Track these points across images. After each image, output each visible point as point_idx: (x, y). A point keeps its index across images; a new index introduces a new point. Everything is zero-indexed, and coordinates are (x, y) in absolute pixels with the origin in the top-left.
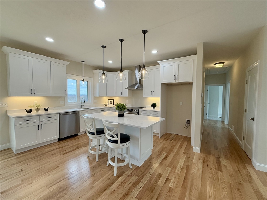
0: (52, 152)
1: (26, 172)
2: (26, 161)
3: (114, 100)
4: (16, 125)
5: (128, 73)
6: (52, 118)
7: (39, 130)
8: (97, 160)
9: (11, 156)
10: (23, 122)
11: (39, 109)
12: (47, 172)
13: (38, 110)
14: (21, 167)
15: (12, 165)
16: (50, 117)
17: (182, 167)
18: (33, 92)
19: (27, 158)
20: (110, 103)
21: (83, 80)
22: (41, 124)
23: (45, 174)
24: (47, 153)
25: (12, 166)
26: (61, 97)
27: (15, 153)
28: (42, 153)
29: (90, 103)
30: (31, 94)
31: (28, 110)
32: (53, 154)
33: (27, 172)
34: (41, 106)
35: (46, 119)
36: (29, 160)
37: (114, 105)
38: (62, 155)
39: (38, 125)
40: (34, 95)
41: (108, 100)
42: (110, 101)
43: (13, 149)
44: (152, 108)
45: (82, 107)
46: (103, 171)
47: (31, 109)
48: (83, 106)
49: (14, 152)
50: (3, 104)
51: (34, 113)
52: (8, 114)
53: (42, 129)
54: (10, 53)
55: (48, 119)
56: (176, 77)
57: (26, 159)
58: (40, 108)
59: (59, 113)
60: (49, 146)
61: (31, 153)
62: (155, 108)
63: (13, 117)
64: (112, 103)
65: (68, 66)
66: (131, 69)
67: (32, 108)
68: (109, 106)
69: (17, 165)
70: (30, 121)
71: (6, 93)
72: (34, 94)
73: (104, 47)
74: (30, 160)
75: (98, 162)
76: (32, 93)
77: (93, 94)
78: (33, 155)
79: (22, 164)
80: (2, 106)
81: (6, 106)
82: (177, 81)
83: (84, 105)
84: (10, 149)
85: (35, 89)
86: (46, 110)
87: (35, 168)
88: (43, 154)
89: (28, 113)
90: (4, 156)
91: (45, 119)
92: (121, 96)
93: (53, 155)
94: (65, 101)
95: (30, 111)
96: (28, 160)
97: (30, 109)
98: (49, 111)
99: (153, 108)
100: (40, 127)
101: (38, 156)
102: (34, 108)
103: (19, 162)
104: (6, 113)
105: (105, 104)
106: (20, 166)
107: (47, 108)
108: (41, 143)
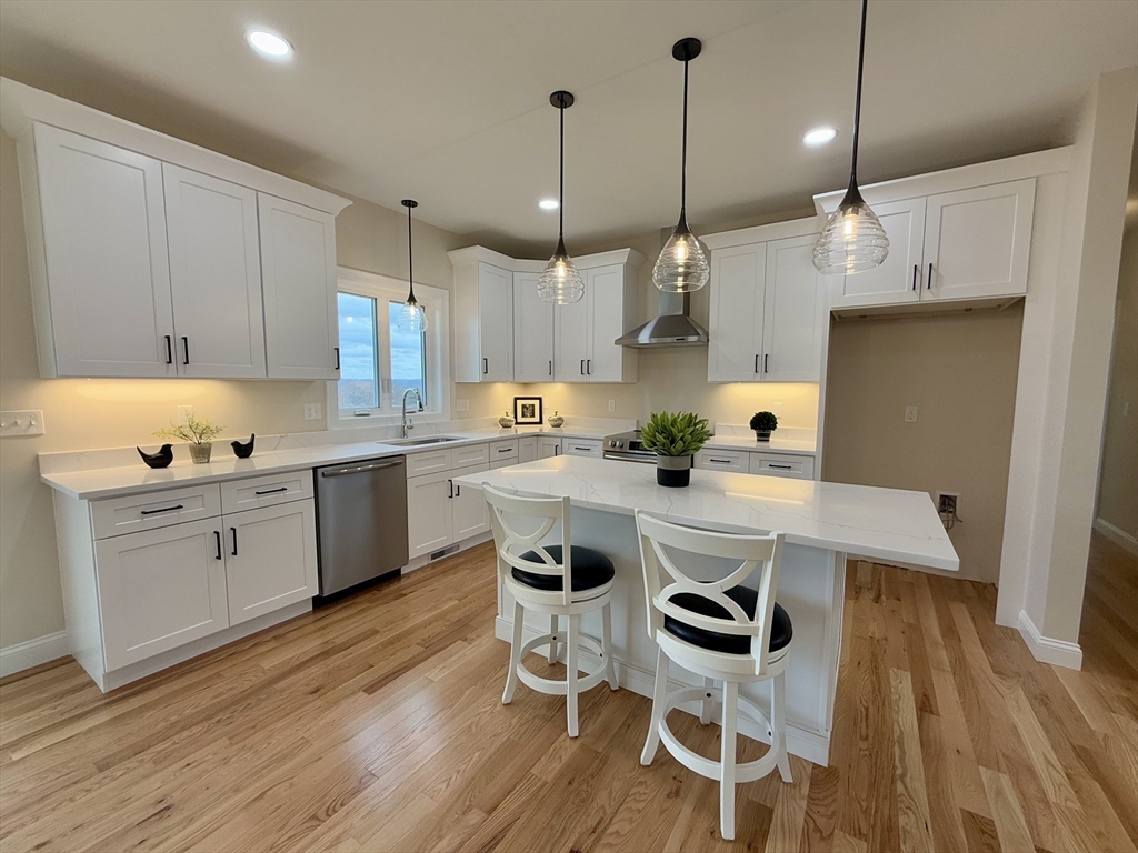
0: (301, 675)
1: (191, 820)
2: (176, 739)
3: (540, 399)
4: (100, 539)
5: (627, 266)
6: (282, 494)
7: (219, 557)
8: (573, 729)
9: (82, 705)
10: (136, 522)
11: (210, 444)
12: (314, 817)
13: (202, 453)
14: (154, 787)
15: (101, 770)
16: (270, 486)
17: (1065, 767)
18: (176, 356)
19: (174, 718)
20: (523, 415)
21: (412, 299)
22: (228, 527)
23: (312, 835)
24: (278, 686)
25: (102, 775)
26: (310, 382)
27: (101, 686)
28: (247, 685)
29: (437, 417)
30: (165, 365)
31: (154, 449)
32: (312, 688)
33: (197, 824)
34: (218, 430)
35: (252, 501)
36: (186, 734)
37: (541, 423)
38: (363, 696)
39: (217, 533)
40: (181, 374)
41: (516, 399)
42: (524, 406)
43: (85, 663)
44: (756, 438)
45: (404, 434)
46: (641, 806)
47: (170, 446)
48: (412, 428)
49: (92, 683)
50: (19, 422)
51: (183, 467)
52: (50, 476)
53: (235, 553)
54: (39, 126)
55: (262, 497)
56: (924, 275)
57: (173, 725)
58: (213, 440)
59: (315, 469)
60: (276, 638)
61: (189, 687)
62: (768, 435)
63: (82, 496)
64: (533, 415)
65: (342, 221)
66: (642, 243)
67: (175, 442)
68: (522, 430)
69: (128, 770)
70: (174, 513)
71: (31, 363)
72: (181, 366)
73: (562, 99)
74: (195, 730)
75: (578, 742)
76: (170, 362)
77: (452, 367)
78: (205, 699)
79: (159, 761)
80: (13, 431)
81: (33, 431)
82: (928, 297)
83: (414, 423)
84: (69, 660)
85: (185, 339)
86: (243, 451)
87: (237, 790)
88: (255, 691)
89: (153, 467)
90: (45, 711)
91: (249, 500)
92: (586, 378)
93: (311, 697)
94: (328, 402)
95: (163, 458)
96: (183, 729)
97: (164, 447)
98: (261, 460)
99: (758, 435)
100: (225, 545)
101: (234, 704)
102: (183, 442)
103: (138, 750)
104: (38, 468)
105: (503, 419)
106: (148, 776)
107: (244, 440)
108: (231, 628)
